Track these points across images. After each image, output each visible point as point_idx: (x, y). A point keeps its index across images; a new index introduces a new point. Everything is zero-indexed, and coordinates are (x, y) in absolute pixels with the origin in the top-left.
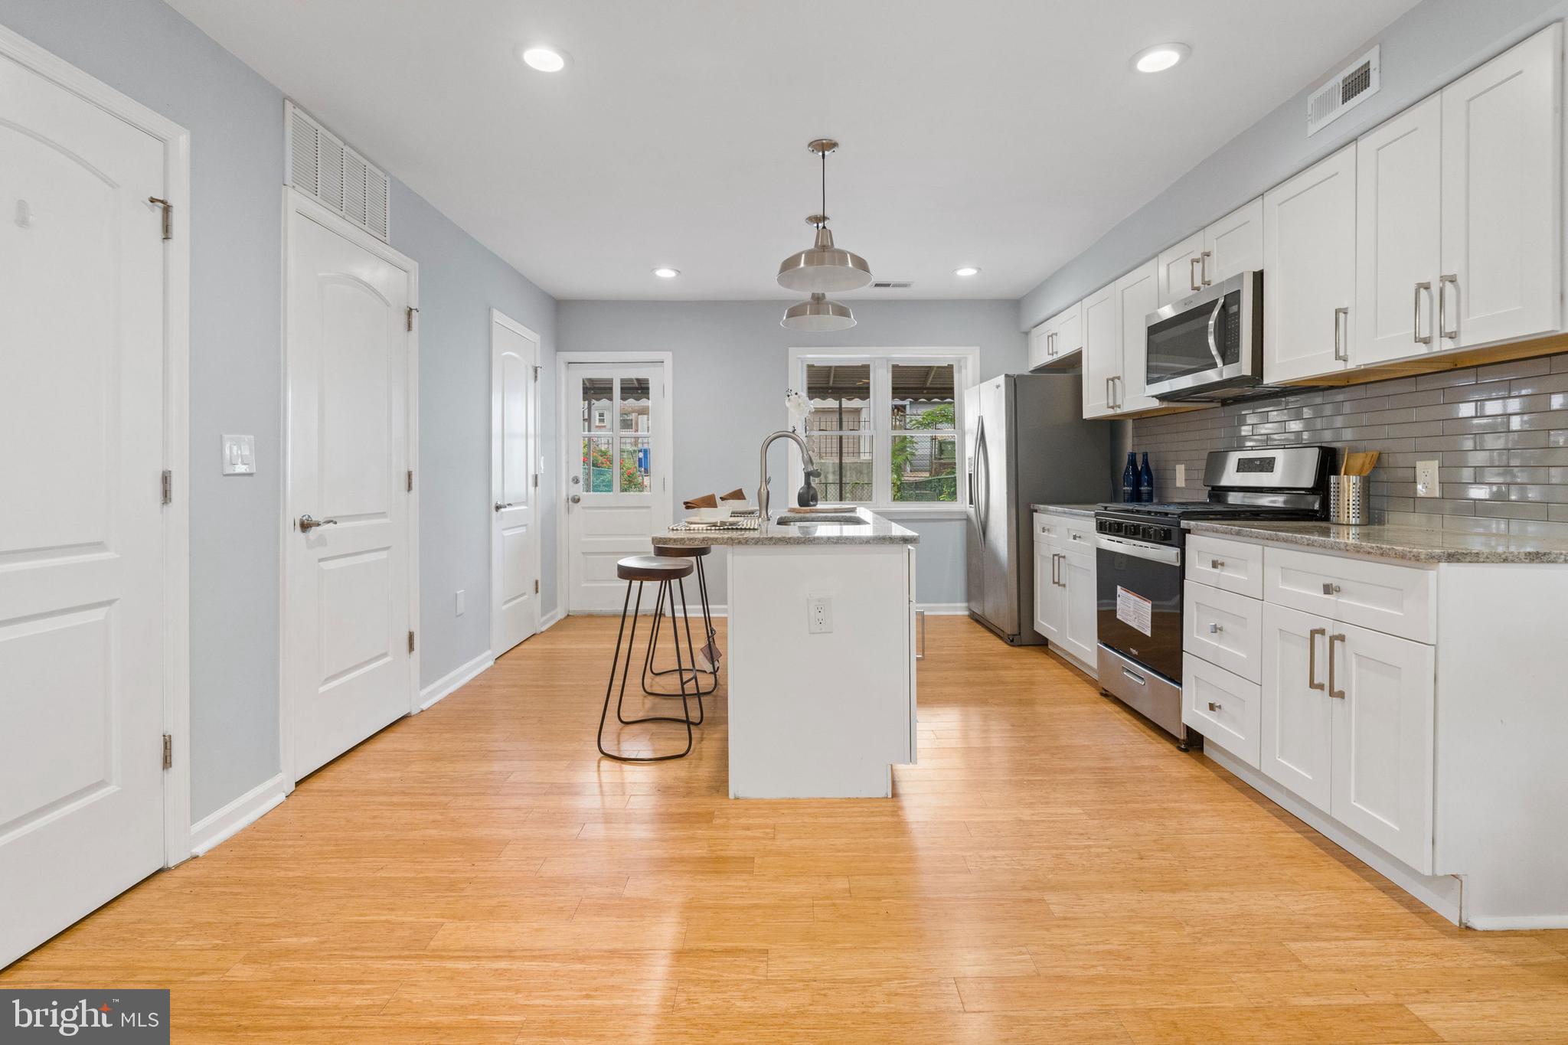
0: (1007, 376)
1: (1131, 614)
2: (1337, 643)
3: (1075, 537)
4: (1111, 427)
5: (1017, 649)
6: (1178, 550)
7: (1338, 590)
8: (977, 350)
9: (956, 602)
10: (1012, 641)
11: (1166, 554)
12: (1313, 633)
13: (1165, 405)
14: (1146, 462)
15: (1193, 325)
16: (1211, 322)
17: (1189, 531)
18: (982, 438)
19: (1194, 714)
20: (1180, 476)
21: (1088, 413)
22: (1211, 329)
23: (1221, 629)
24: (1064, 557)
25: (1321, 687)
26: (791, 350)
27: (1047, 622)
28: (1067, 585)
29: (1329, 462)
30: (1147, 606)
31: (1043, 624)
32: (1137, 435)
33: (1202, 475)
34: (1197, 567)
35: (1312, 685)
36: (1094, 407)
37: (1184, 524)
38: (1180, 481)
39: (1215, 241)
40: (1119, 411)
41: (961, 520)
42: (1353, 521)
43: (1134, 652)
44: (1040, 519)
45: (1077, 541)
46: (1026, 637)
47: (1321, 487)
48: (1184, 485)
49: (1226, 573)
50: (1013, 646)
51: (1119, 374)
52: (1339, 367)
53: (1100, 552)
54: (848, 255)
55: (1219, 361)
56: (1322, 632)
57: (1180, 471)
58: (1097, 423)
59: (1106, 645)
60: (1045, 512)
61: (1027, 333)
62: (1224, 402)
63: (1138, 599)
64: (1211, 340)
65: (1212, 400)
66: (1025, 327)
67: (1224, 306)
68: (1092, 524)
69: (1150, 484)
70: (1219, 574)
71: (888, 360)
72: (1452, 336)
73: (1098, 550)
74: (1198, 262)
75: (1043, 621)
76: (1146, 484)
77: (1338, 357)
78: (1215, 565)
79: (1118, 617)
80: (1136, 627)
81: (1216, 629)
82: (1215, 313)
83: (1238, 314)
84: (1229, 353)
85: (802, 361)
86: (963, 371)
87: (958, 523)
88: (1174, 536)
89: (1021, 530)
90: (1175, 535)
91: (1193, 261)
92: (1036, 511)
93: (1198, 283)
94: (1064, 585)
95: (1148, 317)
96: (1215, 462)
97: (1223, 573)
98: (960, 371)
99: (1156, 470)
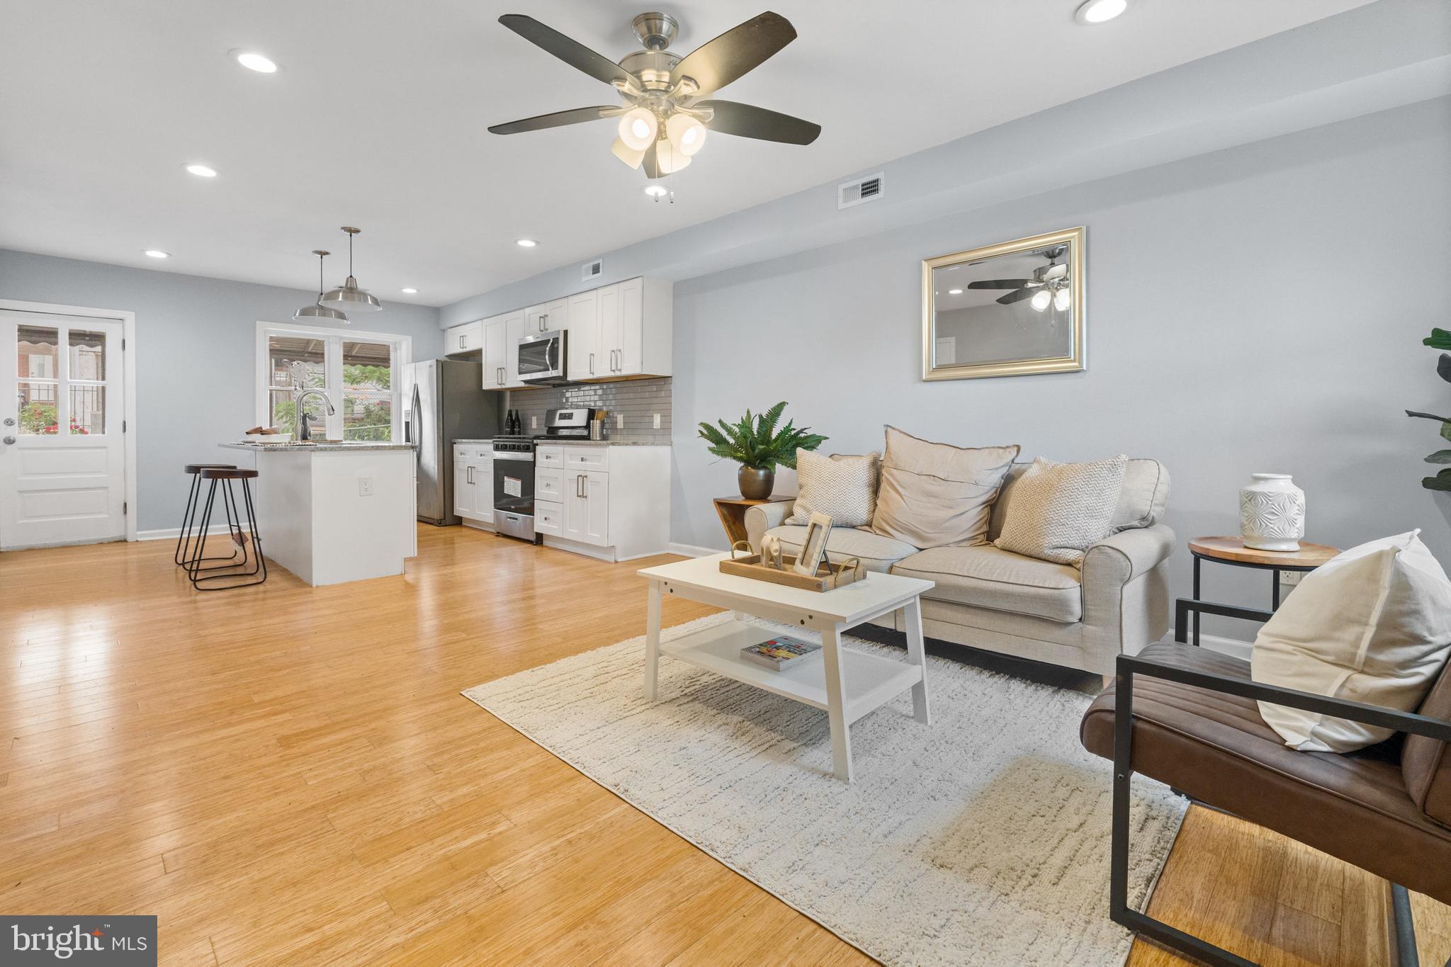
0: (437, 360)
1: (511, 488)
2: (585, 478)
3: (481, 455)
4: (498, 395)
5: (442, 528)
6: (532, 454)
7: (585, 460)
8: (410, 339)
10: (440, 524)
11: (527, 456)
12: (579, 476)
13: (527, 385)
14: (517, 414)
15: (539, 348)
16: (548, 348)
17: (537, 444)
18: (417, 400)
19: (540, 526)
20: (534, 423)
21: (485, 387)
22: (547, 352)
23: (550, 485)
24: (474, 468)
25: (580, 496)
26: (257, 321)
27: (461, 508)
28: (476, 483)
29: (592, 414)
30: (519, 483)
31: (460, 510)
32: (512, 400)
33: (544, 421)
34: (540, 460)
35: (578, 496)
36: (489, 383)
37: (535, 441)
38: (534, 425)
39: (549, 310)
40: (504, 387)
42: (598, 439)
43: (513, 507)
44: (458, 448)
46: (449, 520)
47: (588, 427)
48: (536, 427)
49: (552, 460)
50: (440, 526)
51: (504, 366)
52: (591, 377)
54: (369, 297)
55: (550, 369)
56: (581, 476)
57: (534, 419)
58: (490, 392)
59: (498, 509)
60: (462, 443)
61: (444, 331)
62: (554, 386)
63: (514, 480)
64: (547, 357)
65: (548, 384)
66: (442, 328)
67: (552, 343)
68: (491, 447)
69: (519, 427)
70: (549, 462)
71: (341, 338)
72: (620, 370)
73: (495, 460)
74: (542, 318)
75: (459, 508)
76: (517, 426)
77: (591, 373)
78: (547, 458)
79: (504, 492)
80: (514, 495)
81: (548, 485)
82: (549, 345)
83: (558, 347)
84: (554, 365)
85: (267, 333)
86: (398, 351)
88: (531, 448)
89: (445, 453)
91: (540, 317)
92: (455, 443)
93: (542, 329)
94: (474, 484)
95: (519, 340)
96: (551, 415)
98: (396, 350)
99: (522, 419)
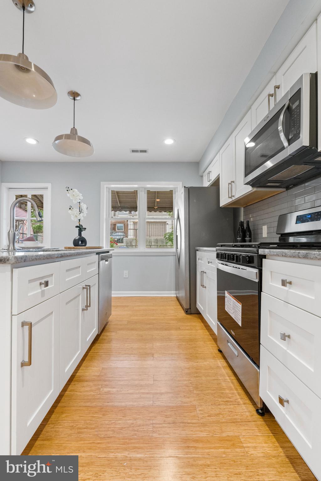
0: (185, 187)
1: (232, 309)
5: (189, 316)
6: (255, 271)
9: (171, 291)
10: (187, 312)
11: (250, 273)
14: (248, 224)
17: (265, 257)
18: (178, 219)
20: (265, 232)
21: (221, 204)
22: (281, 128)
23: (289, 336)
24: (205, 273)
26: (101, 182)
27: (200, 304)
28: (207, 287)
30: (240, 307)
32: (245, 214)
33: (275, 229)
34: (271, 283)
36: (224, 201)
37: (261, 251)
38: (265, 234)
39: (283, 76)
40: (234, 199)
41: (173, 255)
44: (199, 255)
45: (210, 264)
46: (193, 310)
48: (266, 236)
50: (187, 314)
51: (234, 179)
53: (218, 270)
55: (286, 145)
57: (265, 229)
58: (226, 208)
59: (221, 324)
60: (200, 251)
63: (235, 301)
67: (288, 107)
68: (215, 255)
69: (250, 236)
70: (287, 291)
71: (145, 188)
73: (218, 269)
74: (272, 96)
75: (199, 303)
76: (248, 236)
78: (284, 283)
79: (226, 309)
80: (234, 318)
83: (299, 106)
85: (109, 189)
86: (176, 193)
87: (172, 257)
89: (191, 257)
90: (256, 260)
91: (269, 97)
92: (198, 250)
94: (205, 287)
96: (282, 220)
97: (290, 290)
99: (253, 230)
